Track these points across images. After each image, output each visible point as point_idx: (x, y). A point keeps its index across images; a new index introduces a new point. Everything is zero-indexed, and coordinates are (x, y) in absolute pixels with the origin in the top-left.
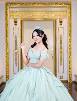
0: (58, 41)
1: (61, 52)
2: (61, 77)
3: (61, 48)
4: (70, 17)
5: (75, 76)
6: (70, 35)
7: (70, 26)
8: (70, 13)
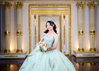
0: (63, 29)
1: (64, 36)
2: (65, 52)
3: (64, 34)
4: (70, 14)
5: (74, 51)
6: (70, 25)
7: (70, 20)
8: (70, 11)
